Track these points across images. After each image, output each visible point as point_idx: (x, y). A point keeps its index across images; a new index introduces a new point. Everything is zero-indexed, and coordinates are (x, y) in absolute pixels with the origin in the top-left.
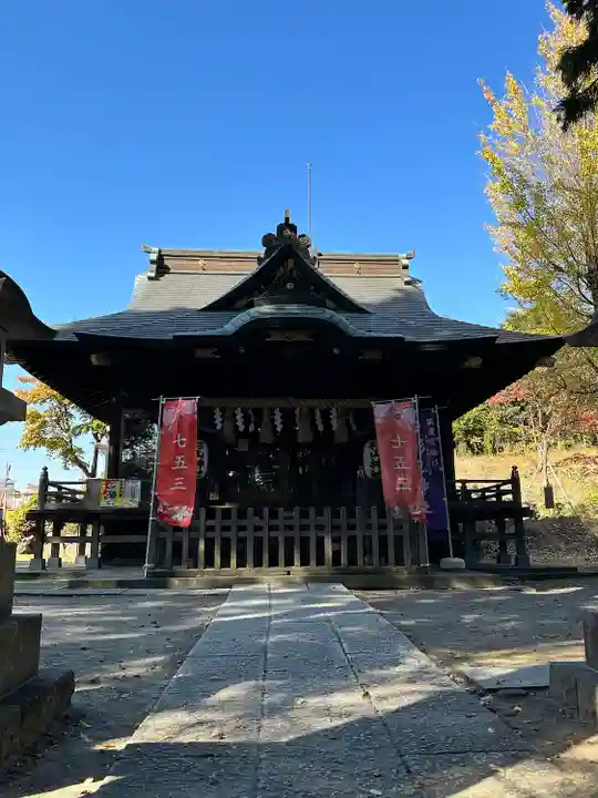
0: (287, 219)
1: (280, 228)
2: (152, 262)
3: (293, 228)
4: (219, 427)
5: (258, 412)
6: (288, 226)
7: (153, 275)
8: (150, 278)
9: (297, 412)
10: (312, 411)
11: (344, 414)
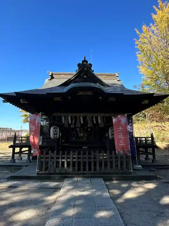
0: (85, 59)
1: (83, 61)
2: (50, 76)
3: (87, 62)
4: (63, 122)
5: (76, 117)
6: (85, 61)
7: (50, 79)
8: (49, 80)
9: (88, 117)
10: (92, 117)
11: (102, 118)
